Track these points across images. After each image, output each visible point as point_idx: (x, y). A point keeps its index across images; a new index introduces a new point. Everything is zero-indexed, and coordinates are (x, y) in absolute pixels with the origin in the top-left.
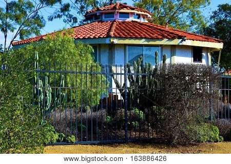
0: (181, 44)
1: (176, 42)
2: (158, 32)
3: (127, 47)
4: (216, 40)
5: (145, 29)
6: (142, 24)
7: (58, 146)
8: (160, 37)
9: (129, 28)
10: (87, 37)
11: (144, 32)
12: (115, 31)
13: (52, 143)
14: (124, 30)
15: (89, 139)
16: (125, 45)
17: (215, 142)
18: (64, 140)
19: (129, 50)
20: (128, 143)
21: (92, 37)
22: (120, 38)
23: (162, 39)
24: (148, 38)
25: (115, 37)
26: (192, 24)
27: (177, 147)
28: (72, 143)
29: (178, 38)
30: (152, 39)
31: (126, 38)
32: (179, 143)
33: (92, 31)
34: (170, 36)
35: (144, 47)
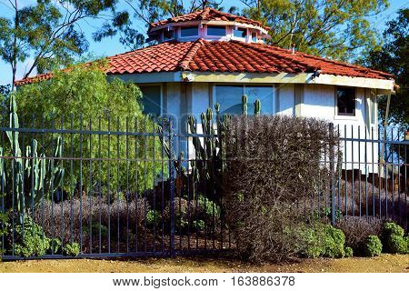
0: (311, 82)
1: (303, 78)
2: (272, 60)
3: (214, 88)
4: (380, 75)
5: (249, 56)
6: (246, 46)
7: (46, 262)
8: (273, 69)
9: (222, 53)
10: (140, 71)
11: (246, 60)
12: (193, 58)
13: (36, 255)
14: (209, 58)
15: (105, 251)
16: (211, 84)
17: (336, 257)
18: (60, 251)
19: (217, 94)
20: (174, 258)
21: (149, 70)
22: (200, 71)
23: (276, 73)
24: (251, 72)
25: (192, 70)
26: (354, 45)
27: (259, 266)
28: (73, 256)
29: (306, 72)
30: (258, 73)
31: (210, 71)
32: (266, 259)
33: (152, 60)
34: (292, 67)
35: (245, 88)
